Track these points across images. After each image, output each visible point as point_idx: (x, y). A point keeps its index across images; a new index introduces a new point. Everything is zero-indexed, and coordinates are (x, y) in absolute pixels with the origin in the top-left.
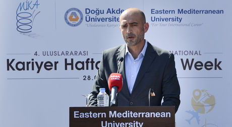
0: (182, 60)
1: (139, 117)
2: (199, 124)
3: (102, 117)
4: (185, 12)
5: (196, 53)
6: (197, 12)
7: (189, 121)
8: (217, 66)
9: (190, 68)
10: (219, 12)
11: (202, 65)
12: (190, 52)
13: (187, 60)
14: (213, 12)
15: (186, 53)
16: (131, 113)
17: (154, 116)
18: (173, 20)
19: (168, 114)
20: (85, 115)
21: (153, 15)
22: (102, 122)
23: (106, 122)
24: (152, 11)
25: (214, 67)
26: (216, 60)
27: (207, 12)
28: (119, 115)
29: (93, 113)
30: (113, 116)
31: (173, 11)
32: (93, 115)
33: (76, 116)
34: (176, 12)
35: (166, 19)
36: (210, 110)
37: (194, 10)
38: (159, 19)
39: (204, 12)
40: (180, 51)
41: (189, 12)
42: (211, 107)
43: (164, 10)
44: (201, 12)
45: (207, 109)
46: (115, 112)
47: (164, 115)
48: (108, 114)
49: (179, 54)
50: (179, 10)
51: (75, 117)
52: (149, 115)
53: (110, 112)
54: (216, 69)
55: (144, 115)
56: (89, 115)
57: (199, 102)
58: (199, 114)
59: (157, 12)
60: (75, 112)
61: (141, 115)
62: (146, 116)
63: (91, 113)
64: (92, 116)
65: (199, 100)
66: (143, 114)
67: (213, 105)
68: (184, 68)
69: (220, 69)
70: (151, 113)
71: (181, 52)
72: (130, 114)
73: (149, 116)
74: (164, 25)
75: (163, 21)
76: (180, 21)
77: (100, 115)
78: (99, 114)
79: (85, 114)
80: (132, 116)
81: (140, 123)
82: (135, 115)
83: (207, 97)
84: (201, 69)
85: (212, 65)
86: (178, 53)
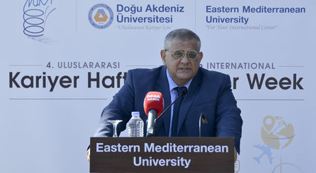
0: (248, 75)
1: (185, 151)
2: (271, 163)
3: (135, 151)
4: (253, 10)
5: (268, 66)
6: (270, 10)
7: (257, 159)
8: (297, 84)
9: (259, 87)
10: (299, 10)
11: (276, 83)
12: (260, 64)
13: (256, 75)
14: (291, 10)
15: (254, 66)
16: (174, 146)
17: (206, 151)
18: (236, 20)
19: (225, 148)
20: (111, 149)
21: (209, 15)
22: (135, 158)
23: (140, 158)
24: (207, 9)
25: (292, 85)
26: (295, 75)
27: (283, 10)
28: (158, 149)
29: (122, 145)
30: (149, 151)
31: (236, 9)
32: (123, 149)
33: (100, 149)
34: (241, 9)
35: (227, 20)
36: (287, 145)
37: (265, 8)
38: (218, 20)
39: (278, 10)
40: (245, 64)
41: (258, 10)
42: (288, 140)
43: (223, 8)
44: (275, 10)
45: (283, 142)
46: (152, 145)
47: (219, 149)
48: (142, 148)
49: (244, 67)
50: (244, 7)
51: (98, 151)
52: (199, 148)
53: (146, 145)
54: (295, 88)
55: (193, 149)
56: (117, 148)
57: (272, 133)
58: (272, 150)
59: (215, 10)
60: (98, 144)
61: (188, 149)
62: (194, 150)
63: (119, 146)
64: (121, 149)
65: (272, 131)
66: (190, 147)
67: (291, 138)
68: (252, 87)
69: (301, 88)
70: (202, 147)
71: (247, 65)
72: (173, 148)
73: (198, 151)
74: (224, 28)
75: (222, 22)
76: (246, 22)
77: (132, 149)
78: (130, 147)
79: (112, 147)
80: (175, 151)
81: (186, 160)
82: (180, 149)
83: (283, 127)
84: (275, 87)
85: (290, 83)
86: (243, 65)
